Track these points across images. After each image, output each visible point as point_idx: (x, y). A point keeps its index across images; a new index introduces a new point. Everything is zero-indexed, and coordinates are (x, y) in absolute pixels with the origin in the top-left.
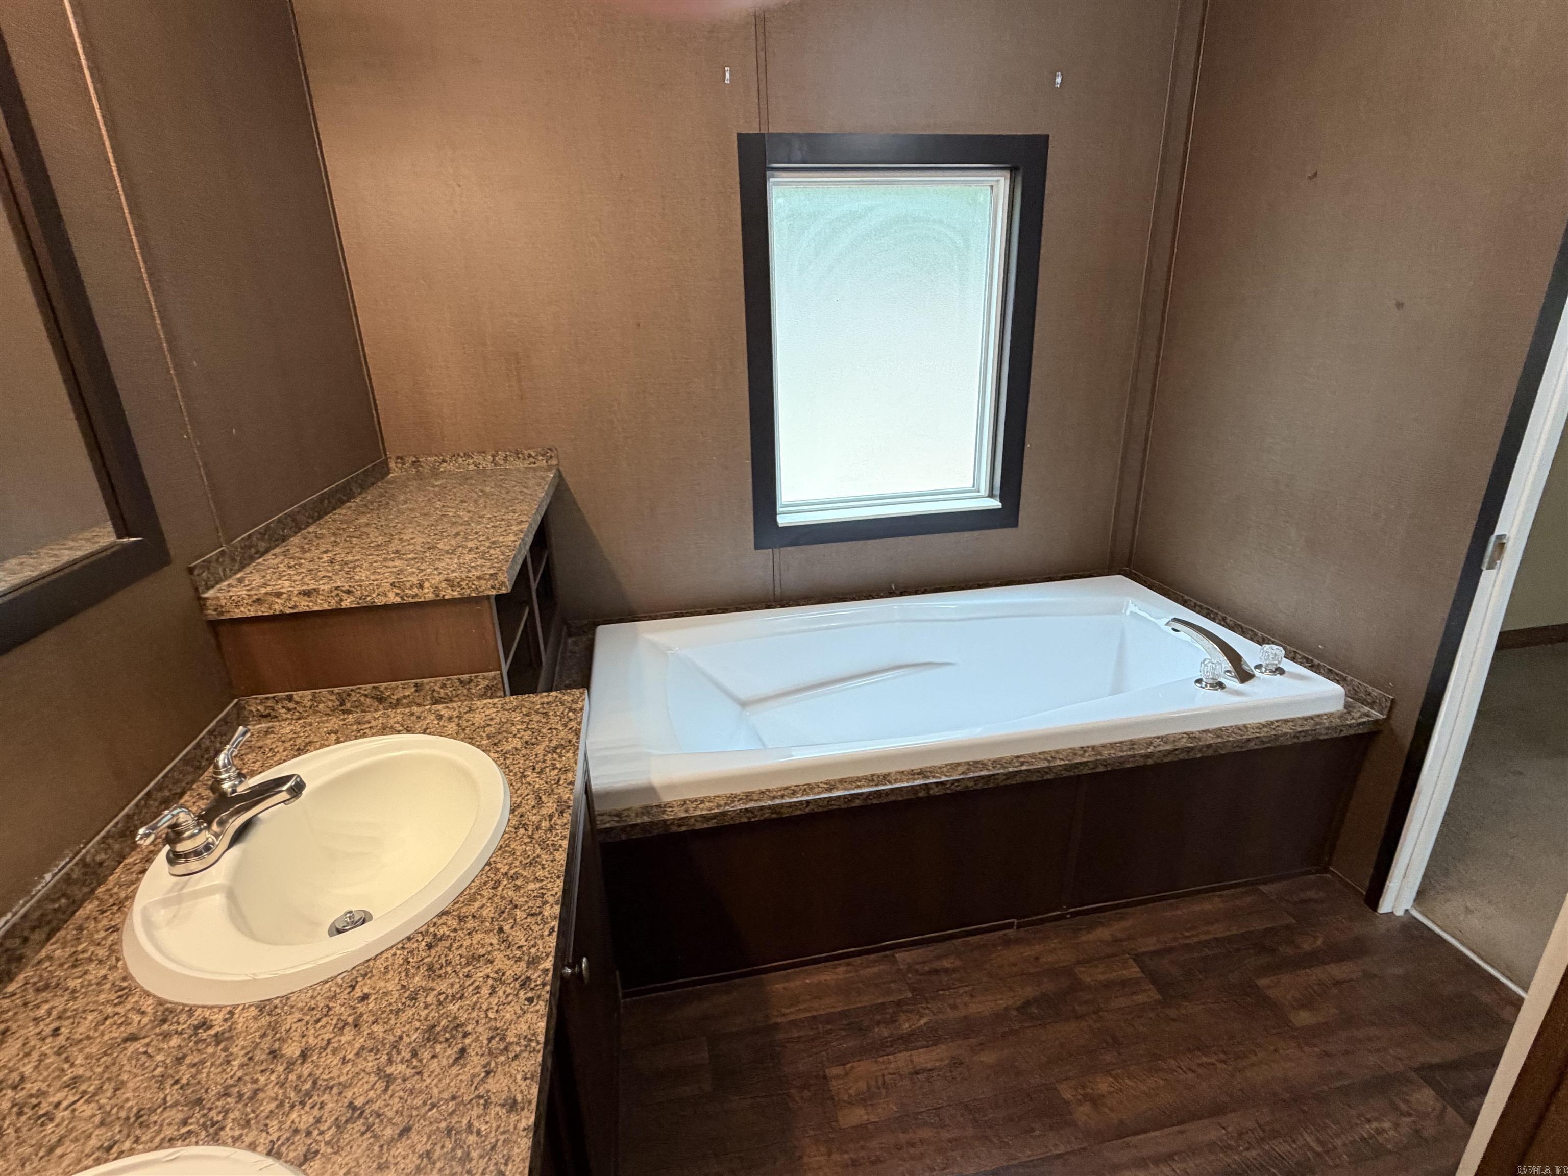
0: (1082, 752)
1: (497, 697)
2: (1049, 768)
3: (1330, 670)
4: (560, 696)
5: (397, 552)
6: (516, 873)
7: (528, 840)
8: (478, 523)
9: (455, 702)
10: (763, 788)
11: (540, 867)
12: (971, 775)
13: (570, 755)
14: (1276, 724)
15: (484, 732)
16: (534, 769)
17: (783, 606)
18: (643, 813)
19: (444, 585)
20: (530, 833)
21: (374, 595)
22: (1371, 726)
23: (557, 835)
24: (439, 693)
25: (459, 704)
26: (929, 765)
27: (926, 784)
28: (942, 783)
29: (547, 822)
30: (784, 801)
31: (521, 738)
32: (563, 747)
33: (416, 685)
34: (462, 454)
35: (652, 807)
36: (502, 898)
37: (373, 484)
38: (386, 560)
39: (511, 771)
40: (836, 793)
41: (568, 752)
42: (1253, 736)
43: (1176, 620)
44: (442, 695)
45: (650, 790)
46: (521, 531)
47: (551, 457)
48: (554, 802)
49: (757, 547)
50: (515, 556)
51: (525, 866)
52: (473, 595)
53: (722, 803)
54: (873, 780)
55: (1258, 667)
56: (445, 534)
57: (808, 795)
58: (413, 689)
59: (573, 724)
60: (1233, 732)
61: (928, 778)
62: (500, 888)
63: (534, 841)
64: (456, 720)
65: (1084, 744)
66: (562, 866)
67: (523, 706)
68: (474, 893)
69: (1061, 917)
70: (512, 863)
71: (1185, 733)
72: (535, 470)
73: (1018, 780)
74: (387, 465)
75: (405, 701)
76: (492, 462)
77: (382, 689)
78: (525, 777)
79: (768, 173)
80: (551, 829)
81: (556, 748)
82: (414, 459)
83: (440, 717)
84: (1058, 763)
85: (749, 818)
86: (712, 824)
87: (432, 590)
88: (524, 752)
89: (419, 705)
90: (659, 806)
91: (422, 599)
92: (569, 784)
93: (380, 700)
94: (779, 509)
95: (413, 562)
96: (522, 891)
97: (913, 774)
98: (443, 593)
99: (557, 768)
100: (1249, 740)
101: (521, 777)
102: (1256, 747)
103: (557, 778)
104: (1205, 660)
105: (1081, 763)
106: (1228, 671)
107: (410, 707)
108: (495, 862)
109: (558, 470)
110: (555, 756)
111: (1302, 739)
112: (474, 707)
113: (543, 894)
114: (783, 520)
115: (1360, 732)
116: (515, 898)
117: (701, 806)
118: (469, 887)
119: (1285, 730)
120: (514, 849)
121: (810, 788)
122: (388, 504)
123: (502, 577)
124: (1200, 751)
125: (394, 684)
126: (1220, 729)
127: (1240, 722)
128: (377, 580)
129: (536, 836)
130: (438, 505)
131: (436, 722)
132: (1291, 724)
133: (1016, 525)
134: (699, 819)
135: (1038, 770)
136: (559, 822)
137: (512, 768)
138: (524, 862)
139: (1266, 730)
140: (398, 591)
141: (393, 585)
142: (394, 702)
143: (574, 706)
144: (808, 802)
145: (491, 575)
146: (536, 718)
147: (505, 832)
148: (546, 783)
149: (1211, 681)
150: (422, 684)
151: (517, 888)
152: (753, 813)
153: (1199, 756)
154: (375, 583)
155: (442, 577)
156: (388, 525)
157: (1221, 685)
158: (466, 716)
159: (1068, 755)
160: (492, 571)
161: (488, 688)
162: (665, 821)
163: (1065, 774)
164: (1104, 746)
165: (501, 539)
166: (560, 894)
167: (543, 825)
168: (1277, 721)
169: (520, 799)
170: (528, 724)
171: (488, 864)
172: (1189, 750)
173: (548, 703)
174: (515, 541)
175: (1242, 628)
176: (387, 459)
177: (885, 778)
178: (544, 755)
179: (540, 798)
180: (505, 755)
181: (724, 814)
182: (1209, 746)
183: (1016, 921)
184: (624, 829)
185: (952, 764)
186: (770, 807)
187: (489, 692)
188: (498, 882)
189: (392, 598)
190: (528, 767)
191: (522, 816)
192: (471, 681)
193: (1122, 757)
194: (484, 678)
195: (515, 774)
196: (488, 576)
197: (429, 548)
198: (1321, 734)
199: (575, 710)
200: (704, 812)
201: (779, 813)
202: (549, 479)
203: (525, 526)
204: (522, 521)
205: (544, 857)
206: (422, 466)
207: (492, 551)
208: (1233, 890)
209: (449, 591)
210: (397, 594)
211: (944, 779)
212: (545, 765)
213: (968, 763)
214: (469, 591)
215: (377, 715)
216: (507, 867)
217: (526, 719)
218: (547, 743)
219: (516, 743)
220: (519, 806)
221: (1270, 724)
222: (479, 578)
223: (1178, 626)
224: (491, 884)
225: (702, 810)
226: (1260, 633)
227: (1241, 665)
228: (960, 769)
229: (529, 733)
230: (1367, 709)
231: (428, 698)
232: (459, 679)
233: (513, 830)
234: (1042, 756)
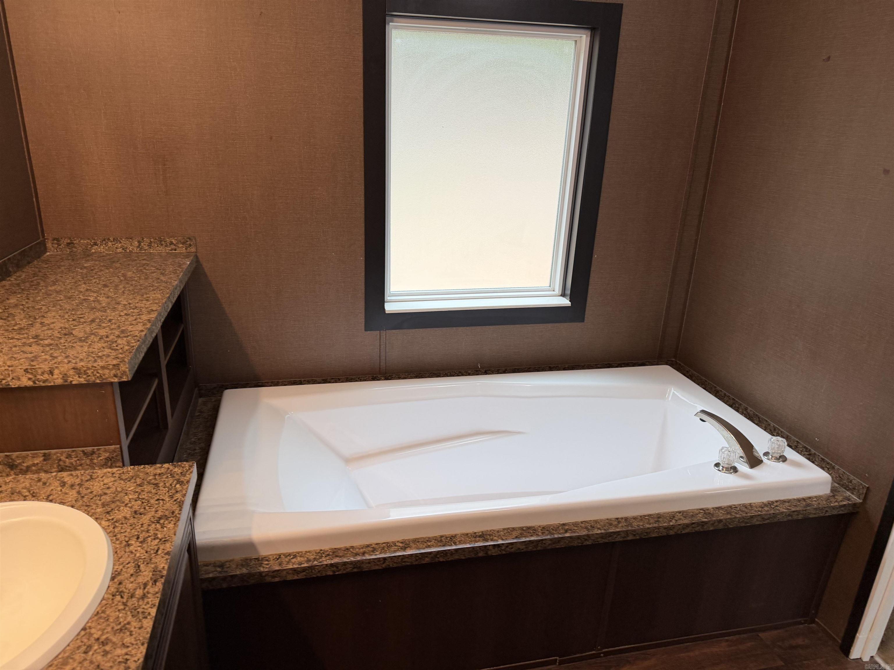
0: (616, 523)
1: (116, 467)
2: (588, 535)
3: (823, 459)
4: (171, 468)
5: (37, 337)
6: (107, 639)
7: (122, 607)
8: (114, 309)
9: (78, 470)
10: (348, 545)
11: (128, 633)
12: (523, 540)
13: (171, 526)
14: (775, 504)
15: (100, 500)
16: (138, 538)
17: (387, 379)
18: (242, 565)
19: (71, 372)
20: (125, 600)
21: (9, 379)
22: (851, 508)
23: (148, 603)
24: (65, 462)
25: (82, 472)
26: (489, 529)
27: (485, 546)
28: (499, 546)
29: (141, 591)
30: (364, 558)
31: (131, 507)
32: (167, 518)
33: (45, 455)
34: (111, 239)
35: (251, 560)
36: (91, 662)
37: (29, 263)
38: (24, 344)
39: (117, 539)
40: (409, 552)
41: (170, 523)
42: (757, 514)
43: (703, 411)
44: (67, 464)
45: (250, 545)
46: (149, 321)
47: (190, 245)
48: (150, 571)
49: (367, 328)
50: (139, 347)
51: (115, 632)
52: (98, 381)
53: (312, 557)
54: (441, 540)
55: (766, 454)
56: (82, 320)
57: (385, 552)
58: (42, 459)
59: (178, 496)
60: (740, 510)
61: (487, 540)
62: (91, 653)
63: (127, 609)
64: (77, 487)
65: (619, 516)
66: (147, 633)
67: (138, 476)
68: (68, 657)
69: (597, 656)
70: (104, 629)
71: (701, 509)
72: (176, 256)
73: (562, 545)
74: (45, 245)
75: (33, 468)
76: (138, 247)
77: (13, 457)
78: (129, 545)
79: (387, 18)
80: (144, 597)
81: (160, 518)
82: (69, 241)
83: (63, 484)
84: (597, 531)
85: (334, 572)
86: (301, 576)
87: (61, 376)
88: (132, 521)
89: (46, 472)
90: (257, 559)
91: (52, 384)
92: (166, 554)
93: (12, 466)
94: (387, 298)
95: (48, 349)
96: (109, 656)
97: (476, 536)
98: (71, 379)
99: (158, 538)
100: (752, 517)
101: (125, 546)
102: (758, 523)
103: (156, 548)
104: (723, 448)
105: (614, 533)
106: (742, 457)
107: (39, 473)
108: (90, 628)
109: (196, 257)
110: (158, 526)
111: (795, 517)
112: (95, 476)
113: (127, 660)
114: (390, 307)
115: (841, 512)
116: (102, 663)
117: (293, 560)
118: (64, 651)
119: (782, 510)
120: (108, 616)
121: (388, 546)
122: (38, 284)
123: (124, 367)
124: (713, 524)
125: (24, 453)
126: (730, 507)
127: (747, 501)
128: (12, 366)
129: (129, 604)
130: (83, 287)
131: (59, 489)
132: (787, 504)
133: (582, 320)
134: (290, 572)
135: (579, 537)
136: (152, 590)
137: (119, 536)
138: (116, 628)
139: (766, 509)
140: (30, 376)
141: (26, 371)
142: (24, 468)
143: (182, 479)
144: (385, 559)
145: (114, 365)
146: (147, 488)
147: (103, 599)
148: (147, 552)
149: (726, 466)
150: (49, 455)
151: (106, 653)
152: (337, 568)
153: (711, 529)
154: (10, 368)
155: (71, 365)
156: (33, 307)
157: (735, 470)
158: (87, 484)
159: (605, 526)
160: (115, 362)
161: (108, 459)
162: (261, 573)
163: (601, 541)
164: (635, 518)
165: (130, 328)
166: (142, 660)
167: (137, 593)
168: (777, 501)
169: (121, 567)
170: (140, 494)
171: (84, 629)
172: (703, 524)
173: (160, 474)
174: (142, 331)
175: (759, 418)
176: (44, 241)
177: (452, 539)
178: (149, 525)
179: (139, 566)
180: (115, 523)
181: (311, 568)
182: (720, 521)
183: (558, 658)
184: (224, 579)
185: (508, 529)
186: (351, 563)
187: (109, 463)
188: (90, 647)
189: (25, 382)
190: (133, 536)
191: (120, 583)
192: (93, 453)
193: (648, 528)
194: (105, 451)
195: (121, 543)
196: (111, 367)
197: (65, 334)
198: (810, 513)
199: (182, 482)
200: (295, 566)
201: (360, 567)
202: (185, 267)
203: (153, 315)
204: (152, 310)
205: (134, 624)
206: (75, 247)
207: (120, 341)
208: (737, 636)
209: (76, 377)
210: (30, 379)
211: (500, 542)
212: (148, 534)
213: (521, 529)
214: (93, 378)
215: (8, 479)
216: (100, 633)
217: (139, 489)
218: (153, 513)
219: (126, 512)
220: (119, 574)
221: (770, 503)
222: (103, 368)
223: (705, 417)
224: (83, 648)
225: (294, 564)
226: (772, 424)
227: (752, 452)
228: (515, 534)
229: (139, 502)
230: (848, 493)
231: (55, 466)
232: (83, 451)
233: (111, 597)
234: (583, 525)
